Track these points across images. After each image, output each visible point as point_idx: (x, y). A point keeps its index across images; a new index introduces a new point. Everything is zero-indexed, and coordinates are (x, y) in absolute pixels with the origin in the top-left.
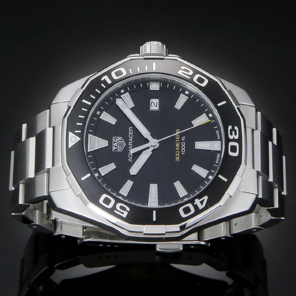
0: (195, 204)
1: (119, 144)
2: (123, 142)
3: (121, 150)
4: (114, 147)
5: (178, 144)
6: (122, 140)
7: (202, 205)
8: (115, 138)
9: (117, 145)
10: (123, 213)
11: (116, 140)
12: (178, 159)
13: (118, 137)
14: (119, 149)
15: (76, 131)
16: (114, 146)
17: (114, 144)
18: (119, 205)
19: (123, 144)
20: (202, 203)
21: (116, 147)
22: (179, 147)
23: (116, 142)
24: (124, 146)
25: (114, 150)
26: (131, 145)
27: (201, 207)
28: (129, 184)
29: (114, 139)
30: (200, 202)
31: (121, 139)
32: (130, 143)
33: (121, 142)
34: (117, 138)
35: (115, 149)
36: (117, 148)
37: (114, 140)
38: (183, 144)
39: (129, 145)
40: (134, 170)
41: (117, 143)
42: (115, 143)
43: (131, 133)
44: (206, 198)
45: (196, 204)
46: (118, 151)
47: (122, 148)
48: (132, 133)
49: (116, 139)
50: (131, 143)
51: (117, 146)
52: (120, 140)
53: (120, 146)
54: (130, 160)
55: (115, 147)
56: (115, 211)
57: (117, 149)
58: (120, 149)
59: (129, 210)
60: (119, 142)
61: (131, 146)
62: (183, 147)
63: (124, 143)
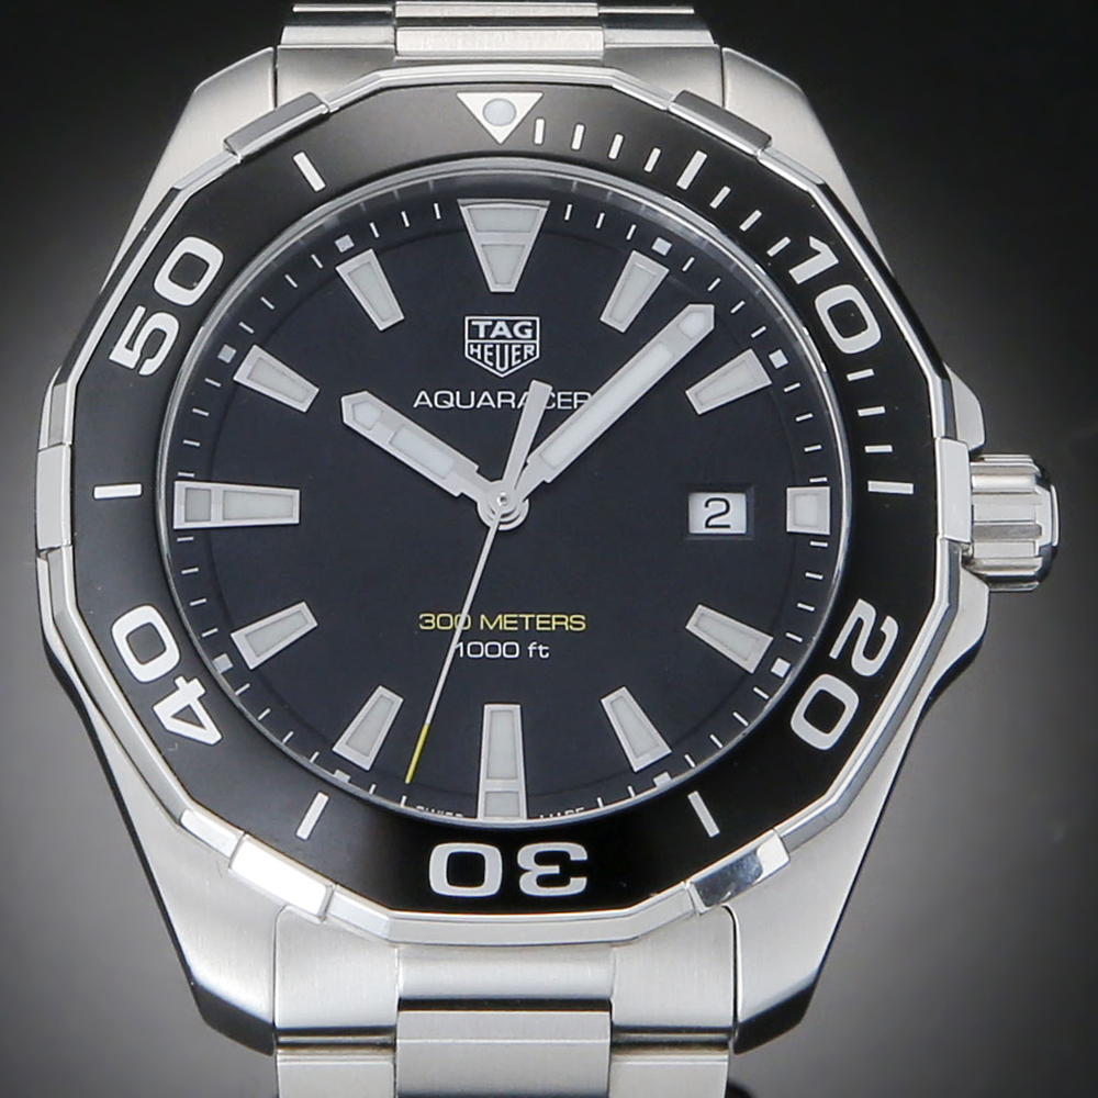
0: (180, 681)
1: (502, 346)
2: (514, 363)
3: (475, 355)
4: (490, 323)
5: (508, 625)
6: (523, 361)
7: (175, 716)
8: (533, 328)
9: (498, 337)
10: (130, 346)
11: (522, 329)
12: (430, 624)
13: (537, 342)
14: (475, 347)
15: (540, 123)
16: (495, 322)
17: (499, 324)
18: (168, 324)
19: (502, 365)
20: (186, 715)
21: (489, 330)
22: (491, 628)
23: (511, 331)
24: (494, 367)
25: (474, 323)
26: (500, 401)
27: (165, 710)
28: (294, 391)
29: (529, 324)
30: (189, 706)
31: (529, 357)
32: (510, 397)
33: (514, 354)
34: (534, 338)
35: (477, 327)
36: (482, 335)
37: (525, 321)
38: (511, 650)
39: (500, 394)
40: (365, 414)
41: (509, 336)
42: (510, 325)
43: (559, 400)
44: (209, 734)
45: (177, 688)
46: (467, 341)
47: (482, 360)
48: (562, 404)
49: (529, 332)
50: (512, 401)
51: (493, 336)
52: (521, 350)
53: (492, 350)
54: (423, 399)
55: (486, 327)
56: (141, 311)
57: (478, 338)
58: (479, 351)
59: (142, 372)
60: (514, 347)
61: (496, 402)
62: (493, 650)
63: (510, 367)
